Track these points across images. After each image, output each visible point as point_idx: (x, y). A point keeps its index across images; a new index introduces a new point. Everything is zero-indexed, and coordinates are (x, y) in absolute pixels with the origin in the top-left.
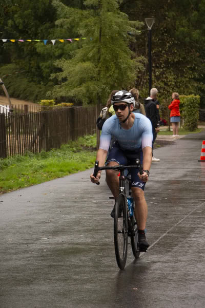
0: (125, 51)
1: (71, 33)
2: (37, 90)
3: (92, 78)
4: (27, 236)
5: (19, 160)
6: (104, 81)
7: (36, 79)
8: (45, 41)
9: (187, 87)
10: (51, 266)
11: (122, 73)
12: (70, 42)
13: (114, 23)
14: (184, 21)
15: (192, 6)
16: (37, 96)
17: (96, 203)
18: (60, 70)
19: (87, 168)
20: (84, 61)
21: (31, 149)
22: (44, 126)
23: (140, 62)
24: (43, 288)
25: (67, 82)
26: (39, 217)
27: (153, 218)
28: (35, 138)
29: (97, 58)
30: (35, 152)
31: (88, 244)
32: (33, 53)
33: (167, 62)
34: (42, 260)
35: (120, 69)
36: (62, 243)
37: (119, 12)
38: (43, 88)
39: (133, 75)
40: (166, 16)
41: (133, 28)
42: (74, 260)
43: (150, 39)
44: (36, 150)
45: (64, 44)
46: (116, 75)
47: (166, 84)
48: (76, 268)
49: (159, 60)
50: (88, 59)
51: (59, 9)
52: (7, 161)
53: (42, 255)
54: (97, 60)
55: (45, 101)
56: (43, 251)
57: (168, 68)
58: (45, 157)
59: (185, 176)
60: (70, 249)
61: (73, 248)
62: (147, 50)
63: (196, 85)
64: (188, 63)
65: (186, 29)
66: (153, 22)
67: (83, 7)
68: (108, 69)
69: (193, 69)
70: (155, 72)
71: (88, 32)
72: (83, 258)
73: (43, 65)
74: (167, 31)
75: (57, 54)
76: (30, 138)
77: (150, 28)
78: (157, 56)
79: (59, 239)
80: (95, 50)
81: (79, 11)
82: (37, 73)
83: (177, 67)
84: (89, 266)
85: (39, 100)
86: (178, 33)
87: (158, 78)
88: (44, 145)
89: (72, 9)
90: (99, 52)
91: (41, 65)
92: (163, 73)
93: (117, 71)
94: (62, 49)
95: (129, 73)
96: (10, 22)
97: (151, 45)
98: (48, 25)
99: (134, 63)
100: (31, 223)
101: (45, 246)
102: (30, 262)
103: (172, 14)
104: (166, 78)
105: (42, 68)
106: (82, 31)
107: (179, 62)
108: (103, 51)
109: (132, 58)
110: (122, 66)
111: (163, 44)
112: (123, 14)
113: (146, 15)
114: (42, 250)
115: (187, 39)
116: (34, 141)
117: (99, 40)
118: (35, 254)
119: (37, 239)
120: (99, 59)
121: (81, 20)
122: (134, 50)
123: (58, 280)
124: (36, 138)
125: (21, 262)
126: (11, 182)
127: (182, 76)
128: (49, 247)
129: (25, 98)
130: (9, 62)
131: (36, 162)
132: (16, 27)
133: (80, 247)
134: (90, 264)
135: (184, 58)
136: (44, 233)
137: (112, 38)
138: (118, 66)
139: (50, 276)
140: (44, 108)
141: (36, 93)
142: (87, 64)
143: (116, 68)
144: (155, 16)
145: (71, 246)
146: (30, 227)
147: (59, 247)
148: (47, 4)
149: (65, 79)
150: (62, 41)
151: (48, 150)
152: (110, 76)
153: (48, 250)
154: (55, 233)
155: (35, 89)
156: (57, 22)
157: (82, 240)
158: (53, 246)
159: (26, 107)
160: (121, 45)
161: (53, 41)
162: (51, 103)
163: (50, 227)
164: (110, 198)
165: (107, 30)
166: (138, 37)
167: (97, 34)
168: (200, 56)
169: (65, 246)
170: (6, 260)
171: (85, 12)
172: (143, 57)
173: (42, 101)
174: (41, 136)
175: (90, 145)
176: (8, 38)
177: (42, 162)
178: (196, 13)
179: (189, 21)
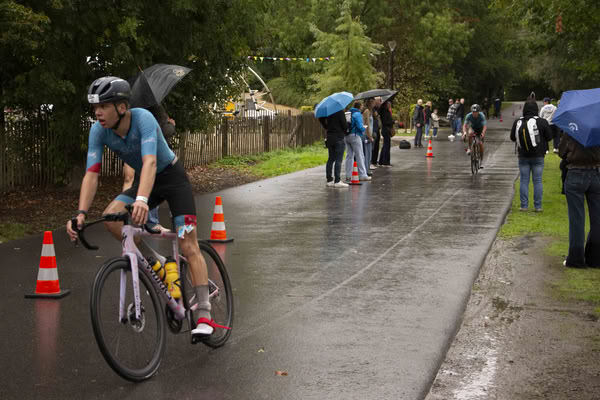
0: (368, 68)
1: (327, 53)
2: (300, 98)
4: (277, 212)
5: (279, 154)
7: (299, 89)
8: (308, 60)
10: (291, 234)
12: (327, 60)
13: (359, 45)
14: (421, 45)
15: (427, 33)
16: (299, 103)
18: (316, 82)
20: (335, 75)
21: (289, 146)
23: (380, 76)
24: (283, 249)
25: (320, 92)
28: (293, 136)
29: (345, 72)
30: (292, 147)
32: (298, 68)
33: (406, 77)
34: (285, 230)
37: (364, 36)
38: (305, 97)
40: (406, 40)
41: (375, 49)
42: (310, 230)
43: (392, 59)
44: (294, 146)
45: (323, 62)
47: (405, 95)
48: (311, 235)
49: (399, 75)
50: (339, 74)
51: (316, 34)
52: (269, 154)
53: (286, 226)
54: (345, 73)
55: (305, 107)
57: (406, 82)
58: (300, 151)
59: (412, 168)
64: (423, 78)
65: (422, 51)
66: (395, 45)
67: (335, 32)
68: (354, 81)
69: (426, 84)
71: (339, 51)
74: (406, 52)
75: (317, 69)
76: (289, 136)
77: (392, 50)
78: (398, 72)
79: (302, 214)
80: (344, 66)
81: (332, 35)
82: (300, 85)
83: (414, 81)
85: (301, 107)
86: (415, 54)
88: (300, 141)
89: (326, 34)
90: (347, 67)
91: (304, 78)
92: (402, 86)
94: (321, 65)
96: (280, 44)
97: (393, 64)
99: (375, 78)
100: (282, 202)
101: (289, 219)
102: (276, 231)
103: (410, 39)
106: (333, 51)
107: (416, 78)
108: (350, 67)
109: (373, 73)
110: (366, 79)
111: (403, 63)
112: (367, 37)
113: (390, 39)
114: (286, 222)
115: (423, 59)
116: (292, 139)
117: (347, 58)
118: (280, 225)
119: (284, 214)
120: (347, 73)
121: (333, 42)
123: (295, 244)
125: (269, 231)
126: (272, 171)
127: (418, 89)
128: (293, 220)
129: (291, 105)
130: (279, 76)
131: (293, 155)
132: (285, 48)
135: (420, 74)
136: (291, 209)
137: (357, 56)
138: (362, 80)
139: (289, 242)
140: (303, 113)
141: (299, 101)
142: (338, 78)
144: (397, 41)
146: (280, 205)
147: (301, 220)
149: (319, 90)
150: (321, 59)
151: (303, 146)
155: (298, 97)
156: (314, 45)
159: (289, 111)
160: (365, 63)
161: (314, 60)
162: (309, 109)
163: (296, 205)
165: (354, 51)
167: (345, 54)
168: (433, 73)
170: (257, 229)
172: (382, 73)
173: (303, 107)
174: (298, 136)
176: (278, 56)
177: (298, 155)
178: (430, 38)
179: (424, 44)
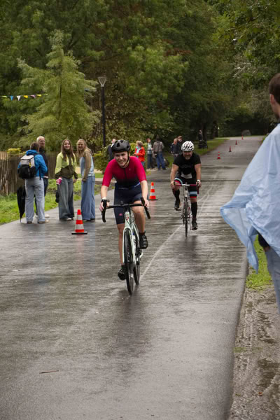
0: (83, 106)
1: (35, 90)
2: (4, 140)
3: (54, 130)
6: (64, 132)
7: (3, 130)
8: (12, 97)
9: (136, 136)
10: (22, 295)
11: (80, 125)
12: (33, 98)
13: (72, 82)
14: (133, 79)
15: (139, 67)
16: (4, 145)
17: (60, 239)
19: (51, 208)
20: (48, 115)
22: (12, 171)
23: (96, 115)
24: (16, 313)
25: (31, 134)
26: (10, 252)
27: (110, 251)
29: (58, 111)
30: (4, 195)
31: (54, 275)
33: (118, 114)
34: (14, 290)
35: (78, 122)
36: (32, 275)
37: (77, 72)
38: (10, 138)
39: (90, 127)
40: (117, 75)
41: (90, 86)
42: (43, 289)
43: (103, 95)
44: (6, 193)
45: (28, 99)
46: (75, 127)
47: (118, 134)
48: (44, 295)
49: (111, 113)
51: (25, 69)
53: (14, 285)
55: (11, 149)
56: (14, 282)
57: (120, 119)
58: (13, 198)
60: (39, 279)
61: (41, 279)
62: (100, 105)
63: (144, 134)
64: (137, 115)
65: (134, 87)
66: (106, 80)
67: (45, 68)
68: (67, 121)
69: (141, 121)
70: (108, 124)
71: (51, 89)
72: (51, 287)
73: (10, 118)
74: (118, 88)
75: (22, 108)
77: (102, 85)
78: (109, 109)
79: (28, 271)
80: (57, 105)
81: (42, 71)
82: (4, 125)
83: (127, 118)
84: (56, 294)
85: (7, 149)
86: (127, 90)
87: (111, 129)
88: (13, 187)
89: (36, 69)
90: (60, 106)
91: (8, 118)
92: (115, 124)
93: (75, 123)
94: (26, 103)
95: (86, 125)
97: (104, 100)
98: (14, 83)
99: (91, 117)
100: (3, 257)
101: (16, 277)
102: (3, 292)
103: (122, 74)
104: (119, 128)
105: (9, 120)
106: (45, 89)
107: (128, 115)
108: (63, 105)
109: (89, 111)
110: (81, 119)
111: (115, 98)
112: (81, 73)
113: (99, 74)
114: (13, 280)
115: (136, 95)
116: (4, 185)
117: (59, 96)
118: (8, 284)
119: (9, 272)
120: (60, 113)
121: (44, 79)
122: (90, 104)
123: (29, 307)
124: (5, 182)
127: (132, 126)
128: (20, 278)
131: (5, 203)
133: (47, 277)
134: (57, 292)
135: (133, 111)
136: (15, 266)
137: (71, 94)
138: (76, 118)
139: (21, 304)
140: (12, 156)
141: (3, 143)
142: (50, 118)
143: (75, 120)
144: (107, 75)
145: (39, 277)
146: (2, 261)
147: (29, 278)
148: (12, 66)
150: (26, 97)
152: (70, 127)
153: (19, 281)
154: (25, 265)
156: (23, 82)
157: (49, 272)
158: (24, 277)
160: (79, 100)
161: (19, 97)
162: (17, 151)
163: (20, 260)
164: (73, 234)
165: (66, 88)
166: (93, 93)
167: (58, 90)
168: (147, 110)
169: (35, 277)
171: (47, 72)
172: (98, 112)
173: (9, 149)
174: (9, 181)
175: (52, 188)
177: (12, 203)
178: (142, 73)
179: (137, 79)
